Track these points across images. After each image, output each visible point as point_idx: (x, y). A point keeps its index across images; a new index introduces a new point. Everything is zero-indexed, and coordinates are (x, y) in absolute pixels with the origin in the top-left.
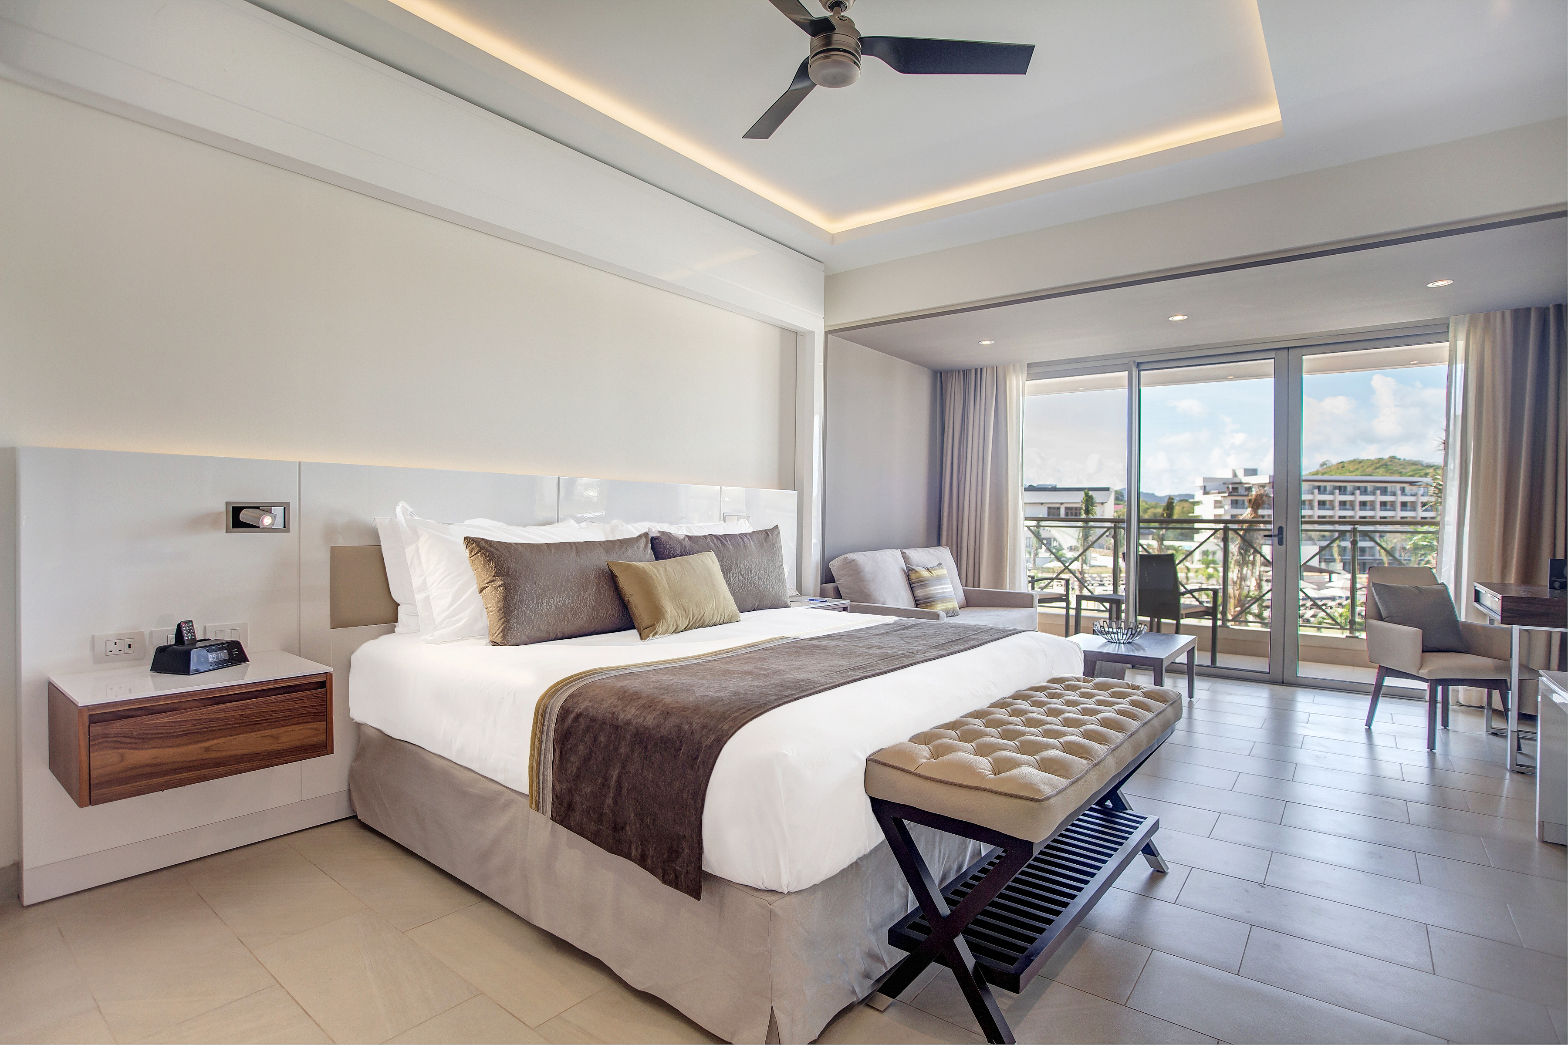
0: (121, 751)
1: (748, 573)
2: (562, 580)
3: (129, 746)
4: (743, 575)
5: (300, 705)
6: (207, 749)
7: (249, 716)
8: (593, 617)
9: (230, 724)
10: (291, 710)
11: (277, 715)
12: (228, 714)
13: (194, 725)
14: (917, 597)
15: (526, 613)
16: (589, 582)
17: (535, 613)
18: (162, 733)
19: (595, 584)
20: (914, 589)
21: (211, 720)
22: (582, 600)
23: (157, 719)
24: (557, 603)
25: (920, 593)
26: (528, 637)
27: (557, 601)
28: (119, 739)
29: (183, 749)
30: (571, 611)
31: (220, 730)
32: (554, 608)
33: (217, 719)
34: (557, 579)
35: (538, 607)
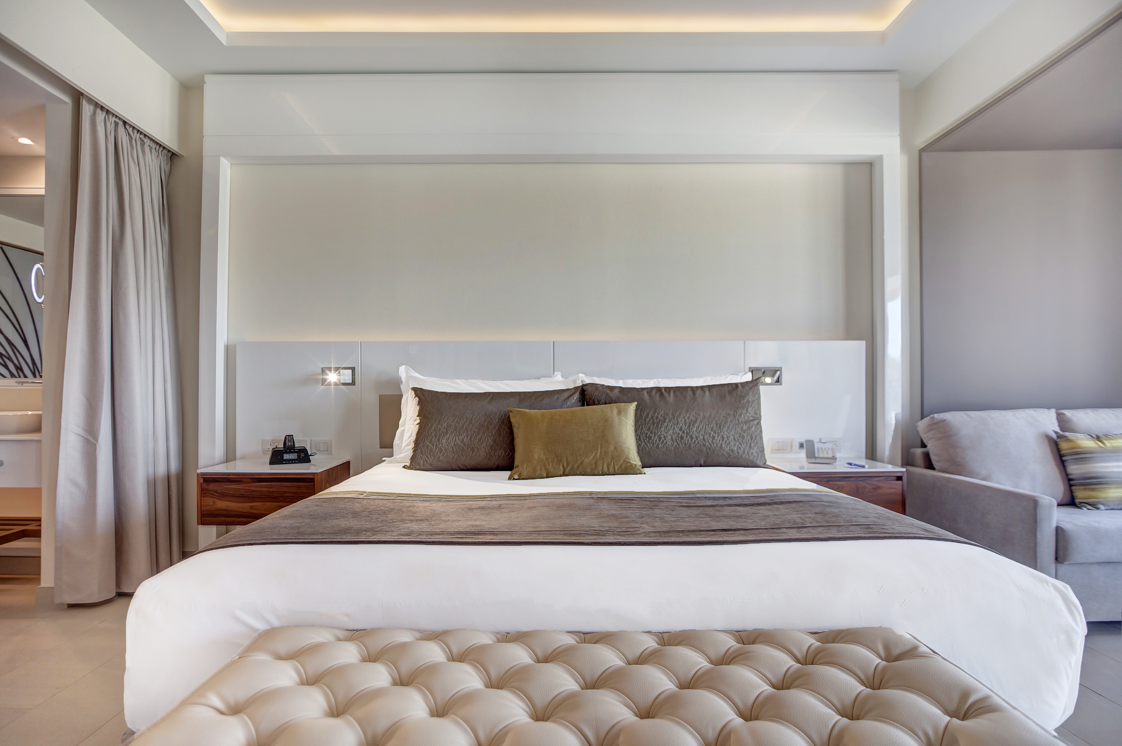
0: (214, 499)
1: (689, 426)
2: (464, 422)
3: (217, 497)
4: (681, 427)
5: (299, 491)
6: (252, 507)
7: (273, 492)
8: (491, 455)
9: (263, 495)
10: (294, 493)
11: (287, 495)
12: (262, 489)
13: (245, 492)
14: (1071, 474)
15: (428, 446)
16: (491, 425)
17: (436, 447)
18: (231, 494)
19: (497, 427)
20: (1066, 464)
21: (254, 491)
22: (480, 440)
23: (229, 485)
24: (456, 440)
25: (1075, 469)
26: (431, 465)
27: (456, 439)
28: (213, 493)
29: (240, 505)
30: (468, 449)
31: (258, 497)
32: (452, 444)
33: (257, 491)
34: (460, 421)
35: (439, 442)
